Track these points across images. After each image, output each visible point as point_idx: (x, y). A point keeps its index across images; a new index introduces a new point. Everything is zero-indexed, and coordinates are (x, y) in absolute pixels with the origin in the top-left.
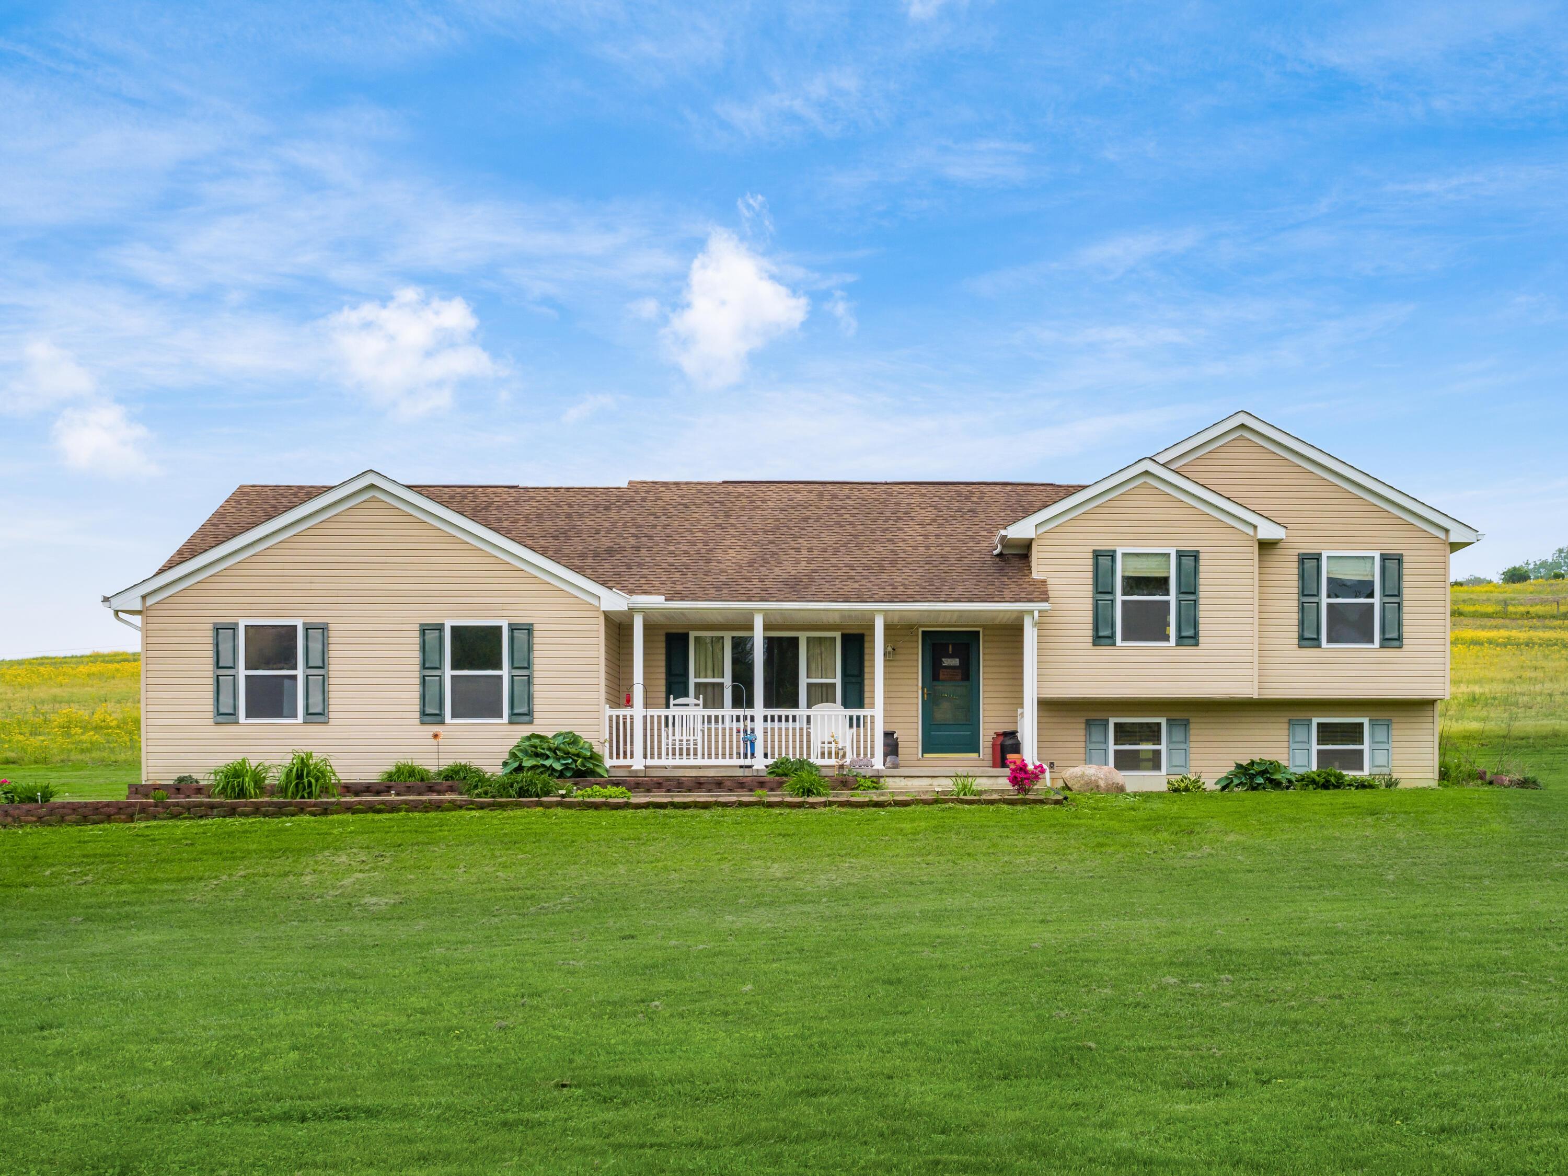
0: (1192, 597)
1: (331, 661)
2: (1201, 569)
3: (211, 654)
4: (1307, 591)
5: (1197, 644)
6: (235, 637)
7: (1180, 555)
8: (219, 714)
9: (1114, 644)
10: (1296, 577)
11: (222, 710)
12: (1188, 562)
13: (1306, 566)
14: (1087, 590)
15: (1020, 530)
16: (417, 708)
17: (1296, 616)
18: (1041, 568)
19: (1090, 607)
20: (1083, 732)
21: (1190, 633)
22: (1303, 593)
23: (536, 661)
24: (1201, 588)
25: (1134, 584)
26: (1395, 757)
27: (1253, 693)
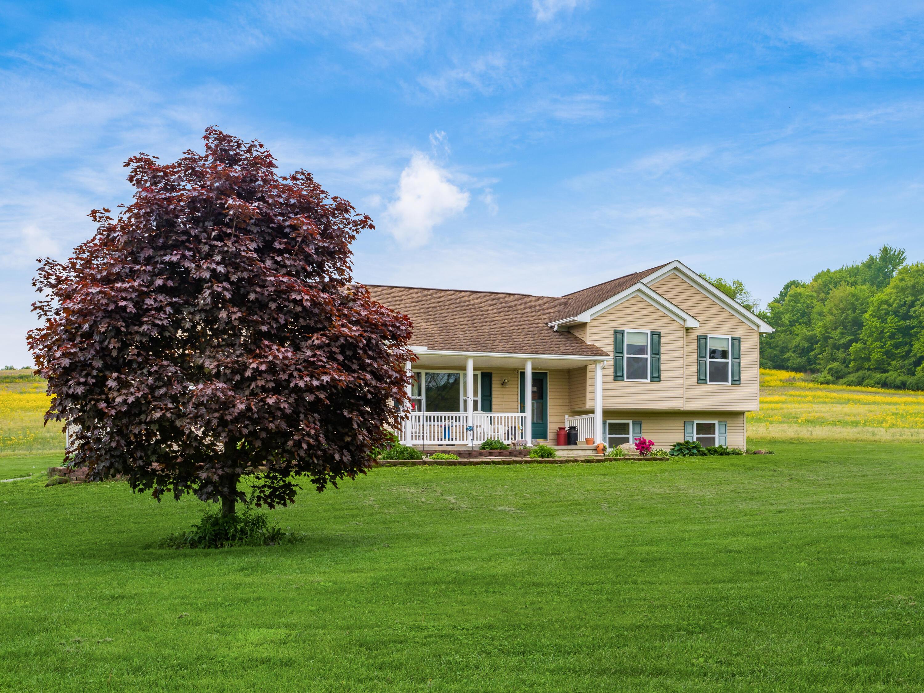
0: (657, 356)
2: (662, 341)
4: (701, 355)
7: (653, 334)
9: (623, 380)
10: (696, 348)
12: (656, 337)
13: (701, 342)
15: (584, 318)
17: (696, 367)
18: (591, 339)
19: (613, 360)
21: (656, 375)
22: (699, 356)
24: (662, 352)
25: (632, 348)
26: (728, 440)
27: (683, 407)
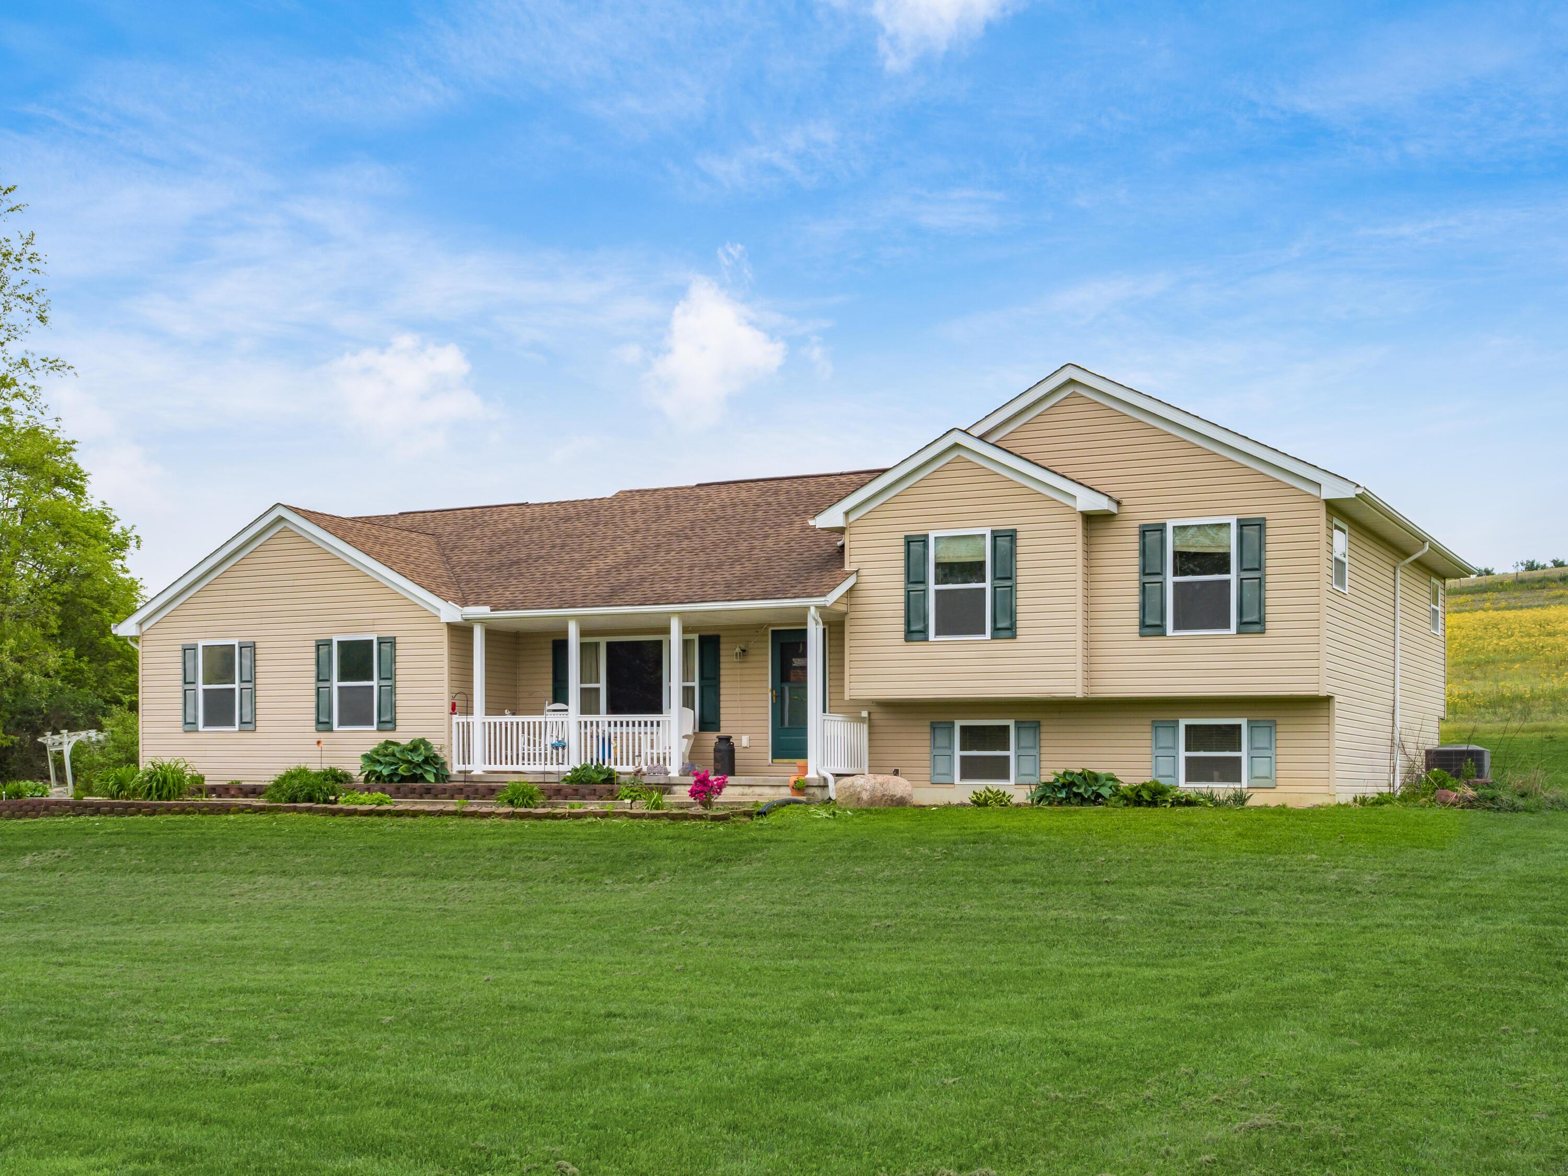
0: (1008, 583)
1: (258, 675)
2: (1019, 550)
3: (181, 671)
4: (1149, 569)
5: (1014, 637)
6: (196, 657)
7: (995, 535)
8: (186, 723)
9: (926, 639)
10: (1137, 553)
11: (188, 720)
12: (1003, 543)
13: (1147, 539)
14: (899, 580)
15: (831, 518)
16: (314, 717)
17: (1136, 599)
18: (854, 559)
19: (902, 599)
20: (928, 736)
21: (1005, 624)
22: (1144, 572)
23: (398, 672)
24: (1019, 572)
25: (948, 571)
26: (1279, 766)
27: (1078, 692)
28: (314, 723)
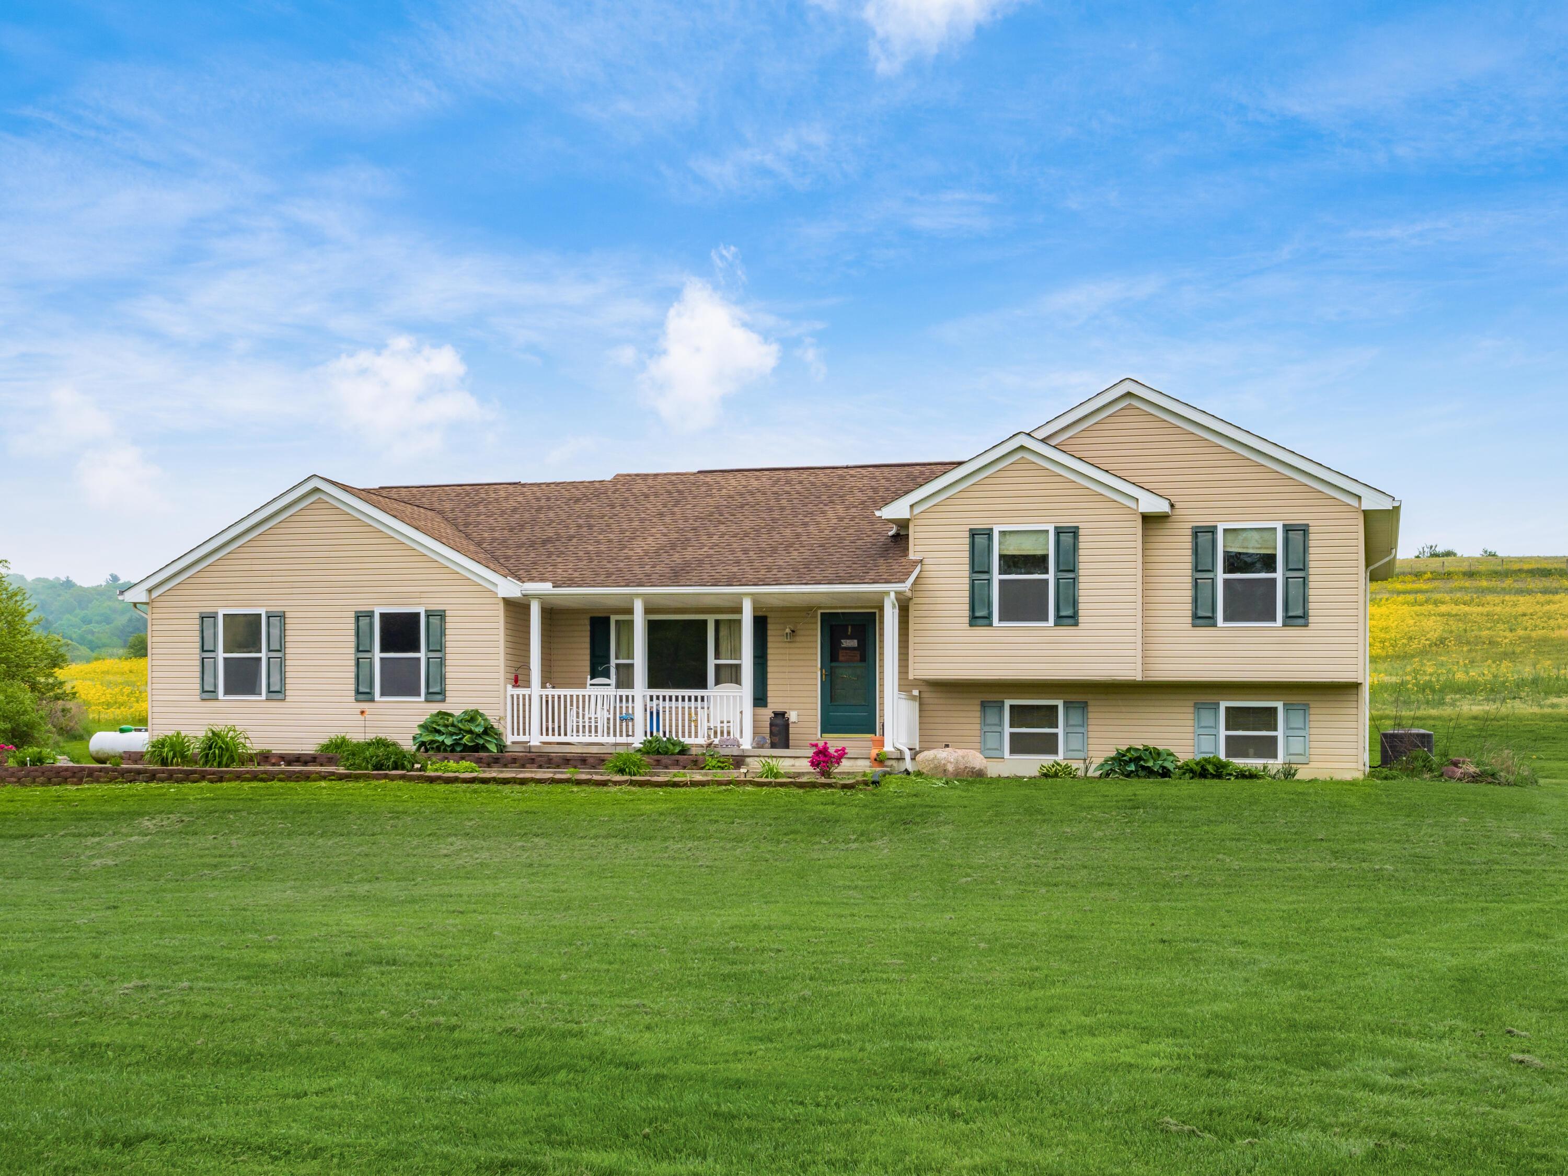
0: (1071, 575)
1: (287, 645)
2: (1081, 545)
3: (198, 639)
4: (1201, 566)
5: (1076, 624)
6: (215, 625)
7: (1059, 532)
8: (204, 691)
9: (991, 625)
10: (1189, 552)
11: (206, 688)
12: (1066, 539)
13: (1199, 540)
14: (964, 570)
15: (898, 510)
16: (353, 687)
17: (1189, 593)
18: (918, 548)
19: (967, 587)
20: (978, 714)
21: (1070, 612)
22: (1196, 569)
23: (448, 644)
24: (1081, 566)
25: (1011, 563)
26: (1313, 744)
27: (1137, 675)
28: (353, 693)
